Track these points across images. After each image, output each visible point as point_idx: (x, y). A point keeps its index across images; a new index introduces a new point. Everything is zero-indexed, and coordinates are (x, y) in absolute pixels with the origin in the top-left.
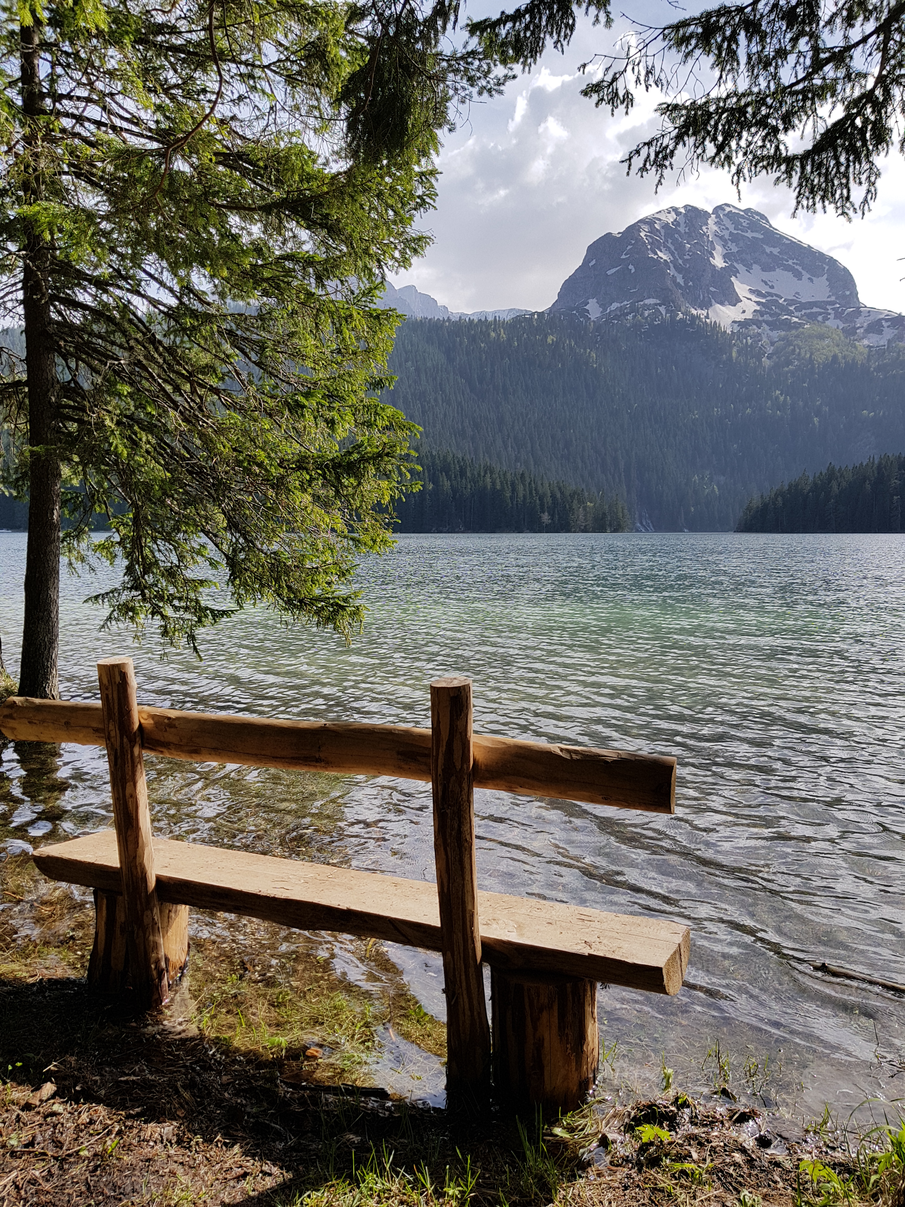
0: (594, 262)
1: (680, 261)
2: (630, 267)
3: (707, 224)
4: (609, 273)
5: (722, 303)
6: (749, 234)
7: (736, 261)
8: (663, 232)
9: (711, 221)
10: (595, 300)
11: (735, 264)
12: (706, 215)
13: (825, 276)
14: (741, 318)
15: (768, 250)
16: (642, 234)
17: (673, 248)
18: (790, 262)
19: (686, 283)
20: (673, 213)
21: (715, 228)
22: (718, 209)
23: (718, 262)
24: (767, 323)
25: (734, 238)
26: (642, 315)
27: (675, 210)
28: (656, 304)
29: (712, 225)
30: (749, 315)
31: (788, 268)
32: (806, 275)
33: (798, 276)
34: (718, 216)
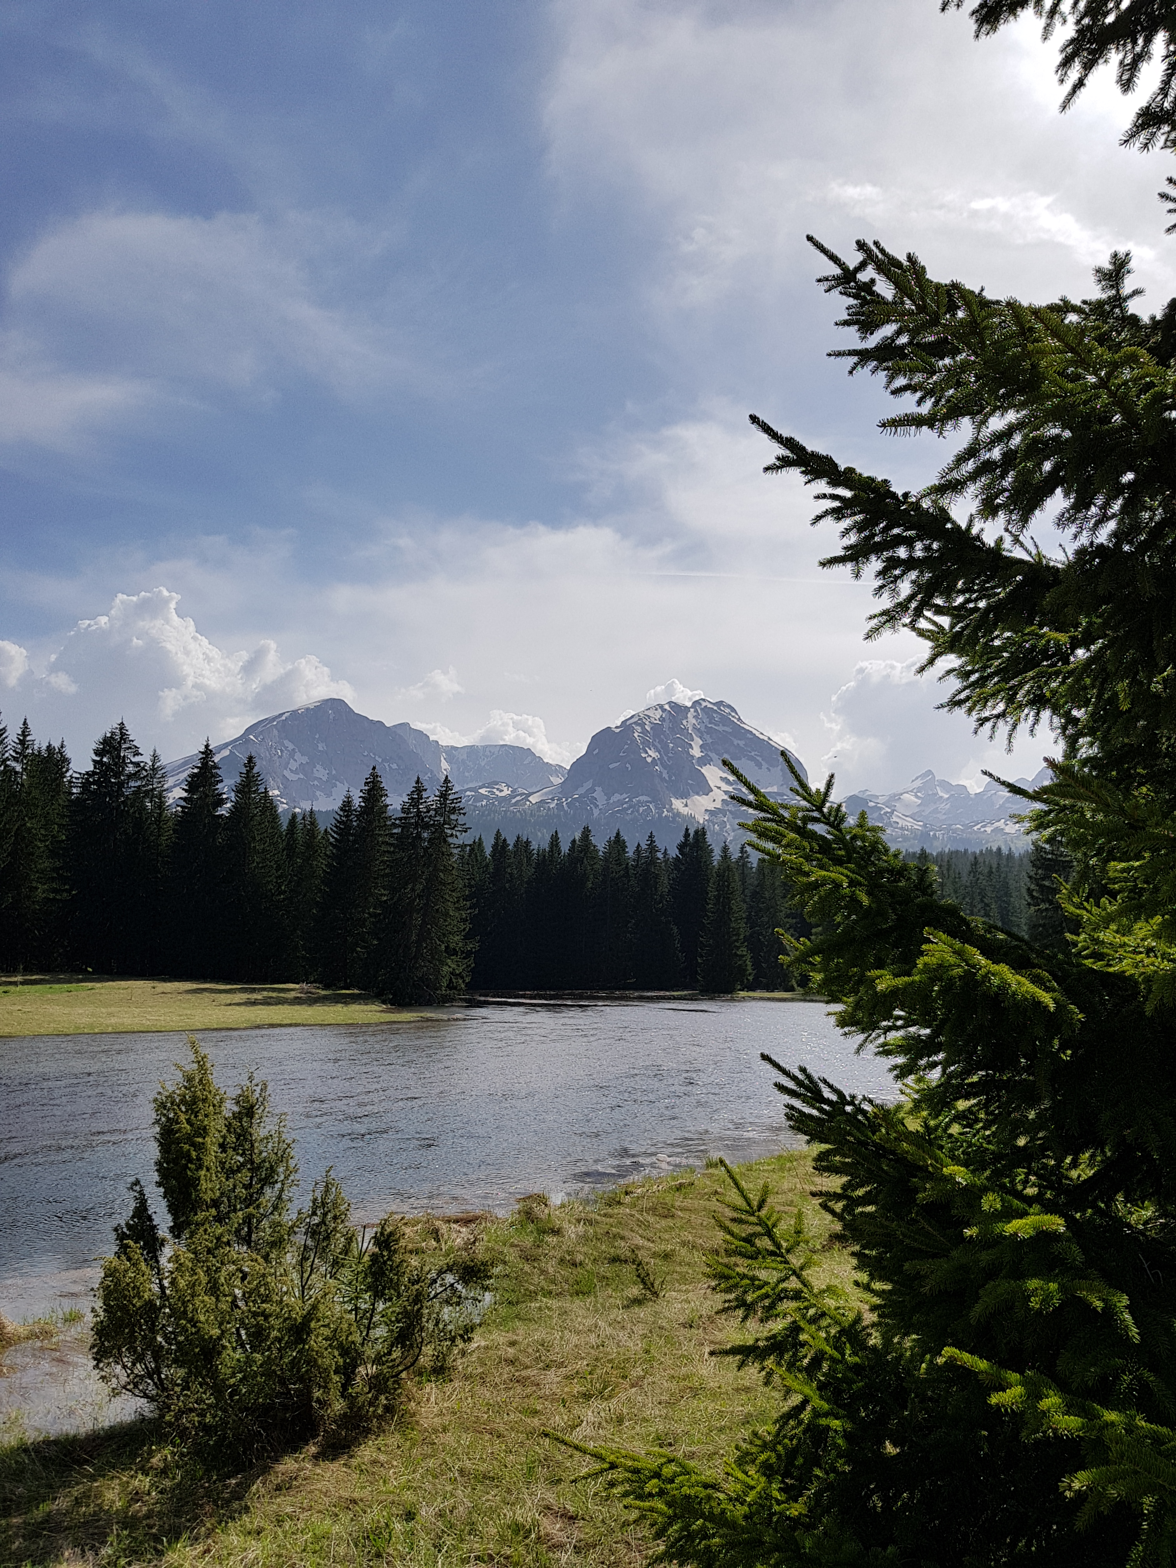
0: (597, 751)
1: (665, 758)
2: (628, 765)
3: (687, 718)
4: (611, 766)
5: (698, 794)
6: (720, 728)
7: (711, 750)
8: (652, 732)
9: (690, 715)
10: (600, 788)
11: (709, 753)
12: (687, 709)
13: (780, 767)
14: (711, 807)
15: (736, 742)
16: (636, 735)
17: (659, 746)
18: (753, 754)
19: (670, 777)
20: (659, 710)
21: (694, 721)
22: (696, 703)
23: (696, 752)
24: (730, 812)
25: (709, 731)
26: (638, 811)
27: (661, 707)
28: (648, 802)
29: (691, 720)
30: (718, 805)
31: (752, 759)
32: (765, 765)
33: (759, 766)
34: (696, 711)
